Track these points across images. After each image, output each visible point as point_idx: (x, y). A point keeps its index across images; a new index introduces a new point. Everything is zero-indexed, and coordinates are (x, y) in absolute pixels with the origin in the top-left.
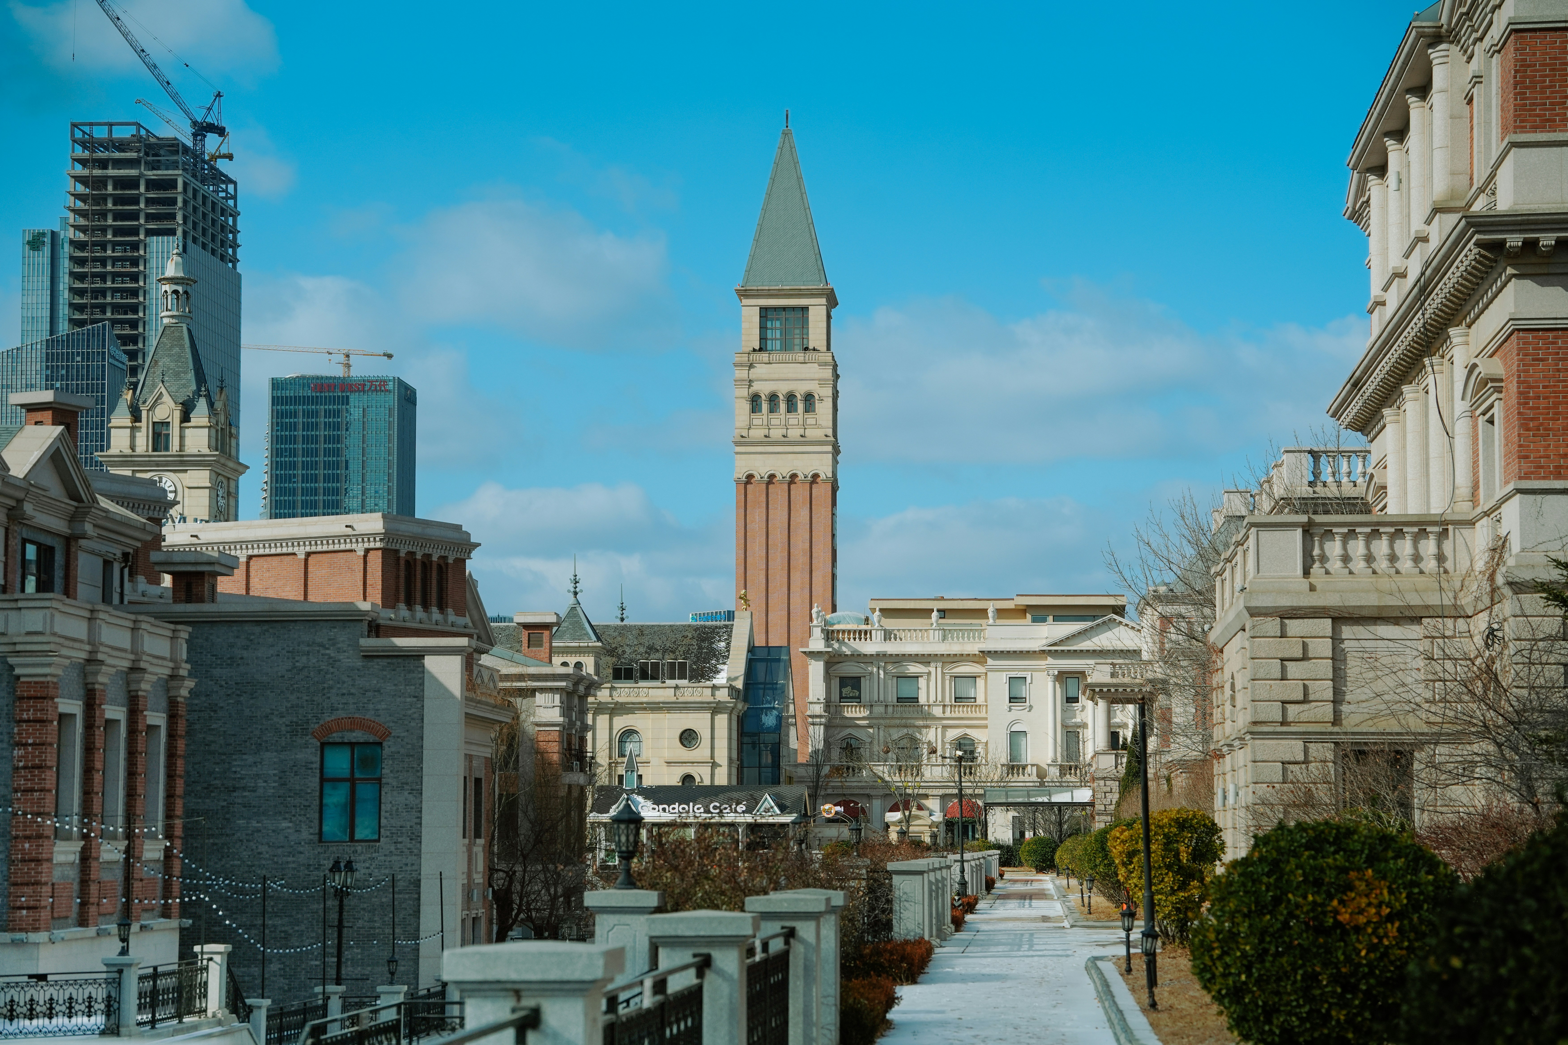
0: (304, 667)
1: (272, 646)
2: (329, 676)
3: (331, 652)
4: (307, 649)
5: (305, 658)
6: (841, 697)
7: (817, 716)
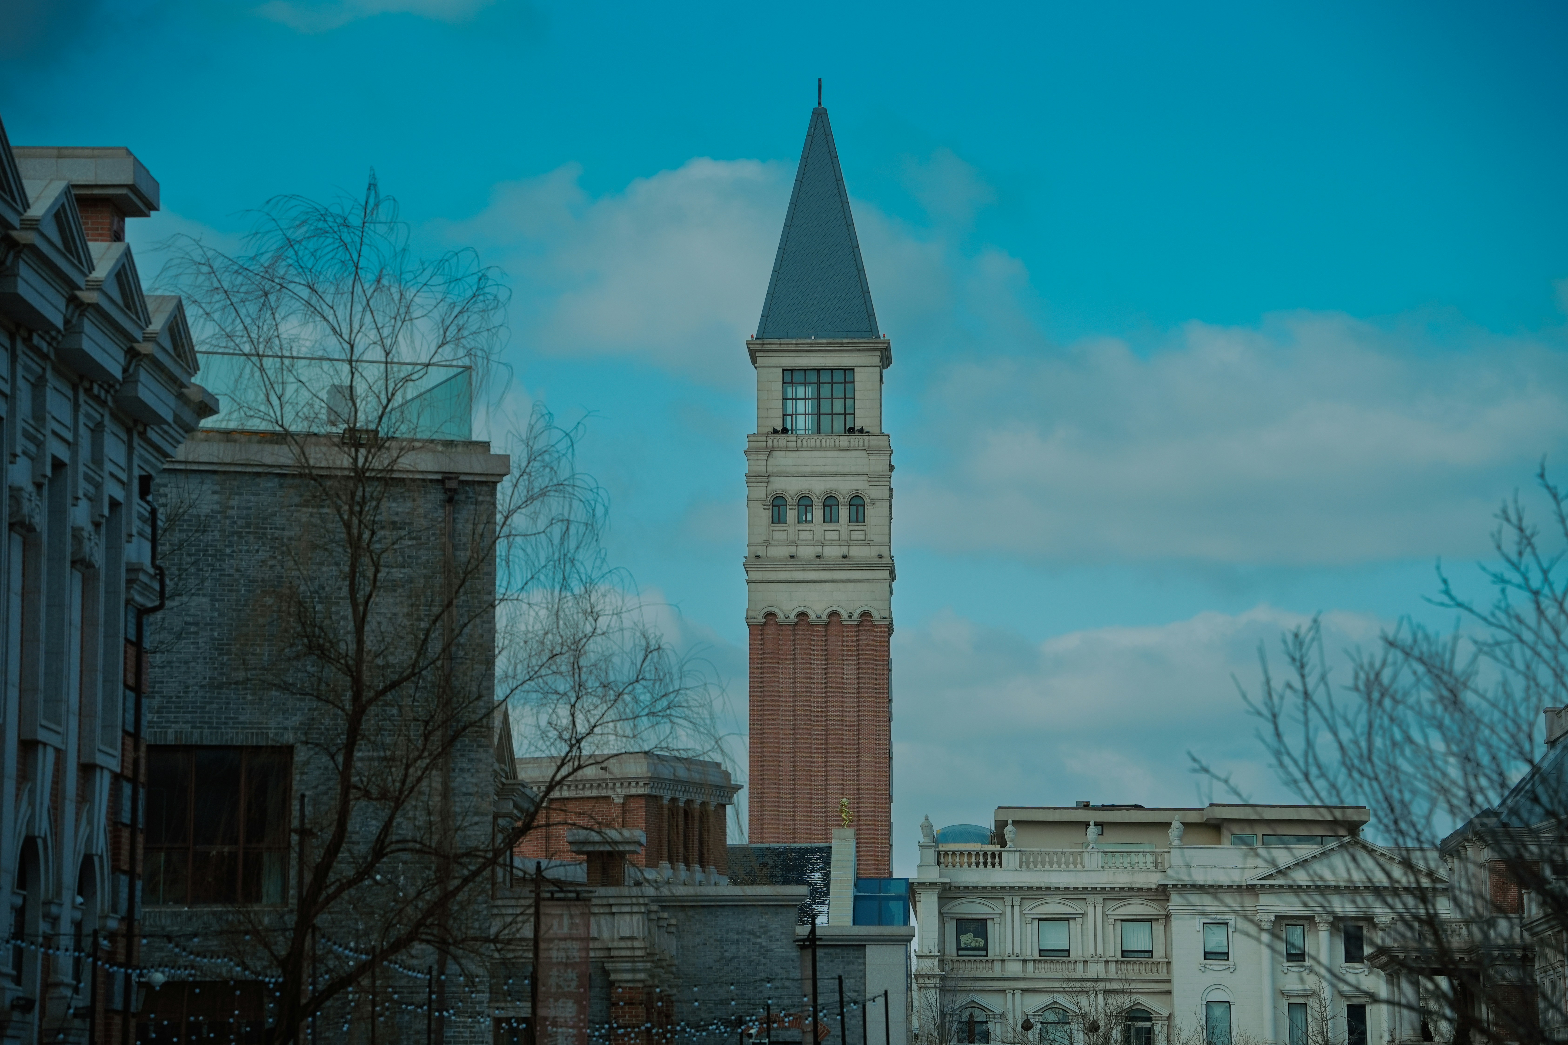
0: (733, 958)
1: (699, 933)
2: (761, 967)
3: (763, 941)
4: (736, 937)
5: (734, 947)
6: (959, 949)
7: (929, 977)
